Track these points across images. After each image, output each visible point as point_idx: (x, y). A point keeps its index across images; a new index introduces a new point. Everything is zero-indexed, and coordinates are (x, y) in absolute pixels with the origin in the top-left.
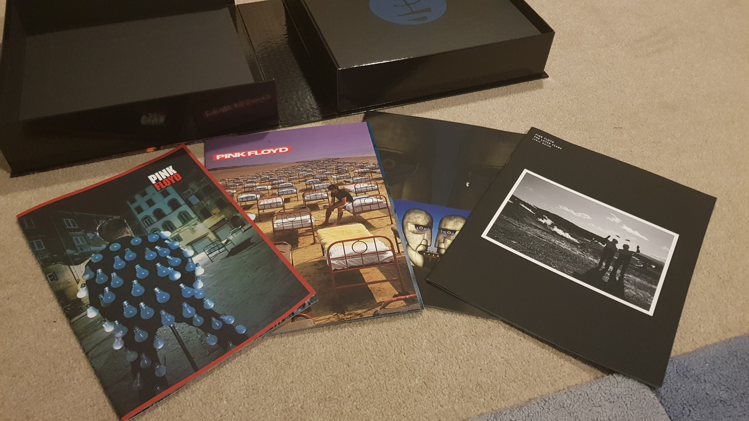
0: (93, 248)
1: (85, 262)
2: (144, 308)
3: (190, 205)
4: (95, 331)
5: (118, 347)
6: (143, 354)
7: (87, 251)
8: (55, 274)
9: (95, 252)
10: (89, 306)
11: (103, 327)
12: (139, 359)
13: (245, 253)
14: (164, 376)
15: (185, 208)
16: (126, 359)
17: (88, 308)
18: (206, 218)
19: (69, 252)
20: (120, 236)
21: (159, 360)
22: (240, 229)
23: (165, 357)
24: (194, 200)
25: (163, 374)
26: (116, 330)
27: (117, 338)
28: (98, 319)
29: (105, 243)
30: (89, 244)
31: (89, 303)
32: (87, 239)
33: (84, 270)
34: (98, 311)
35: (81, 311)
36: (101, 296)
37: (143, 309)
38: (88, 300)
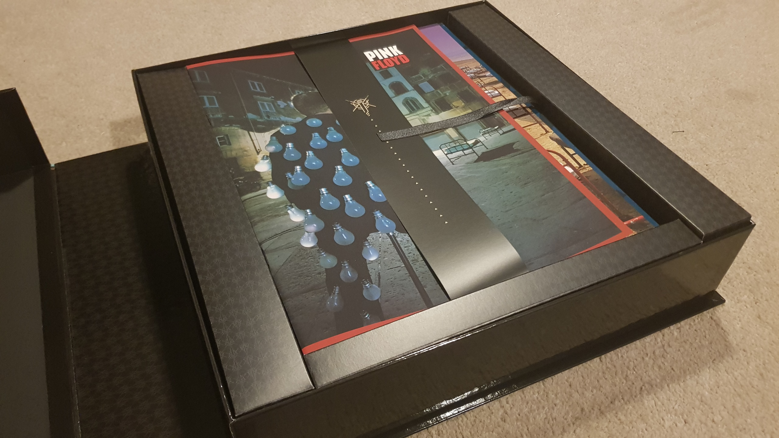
0: (283, 118)
1: (271, 131)
2: (351, 202)
3: (421, 92)
4: (276, 216)
5: (308, 243)
6: (345, 262)
7: (275, 119)
8: (228, 139)
9: (286, 123)
10: (270, 184)
11: (288, 214)
12: (338, 268)
13: (505, 161)
14: (378, 300)
15: (413, 94)
16: (319, 262)
17: (269, 186)
18: (444, 111)
19: (250, 116)
20: (323, 112)
21: (370, 276)
22: (496, 130)
23: (379, 273)
24: (427, 87)
25: (376, 298)
26: (307, 221)
27: (307, 232)
28: (282, 203)
29: (301, 116)
30: (279, 112)
31: (271, 180)
32: (277, 107)
33: (268, 140)
34: (283, 192)
35: (258, 187)
36: (289, 175)
37: (349, 203)
38: (270, 177)
